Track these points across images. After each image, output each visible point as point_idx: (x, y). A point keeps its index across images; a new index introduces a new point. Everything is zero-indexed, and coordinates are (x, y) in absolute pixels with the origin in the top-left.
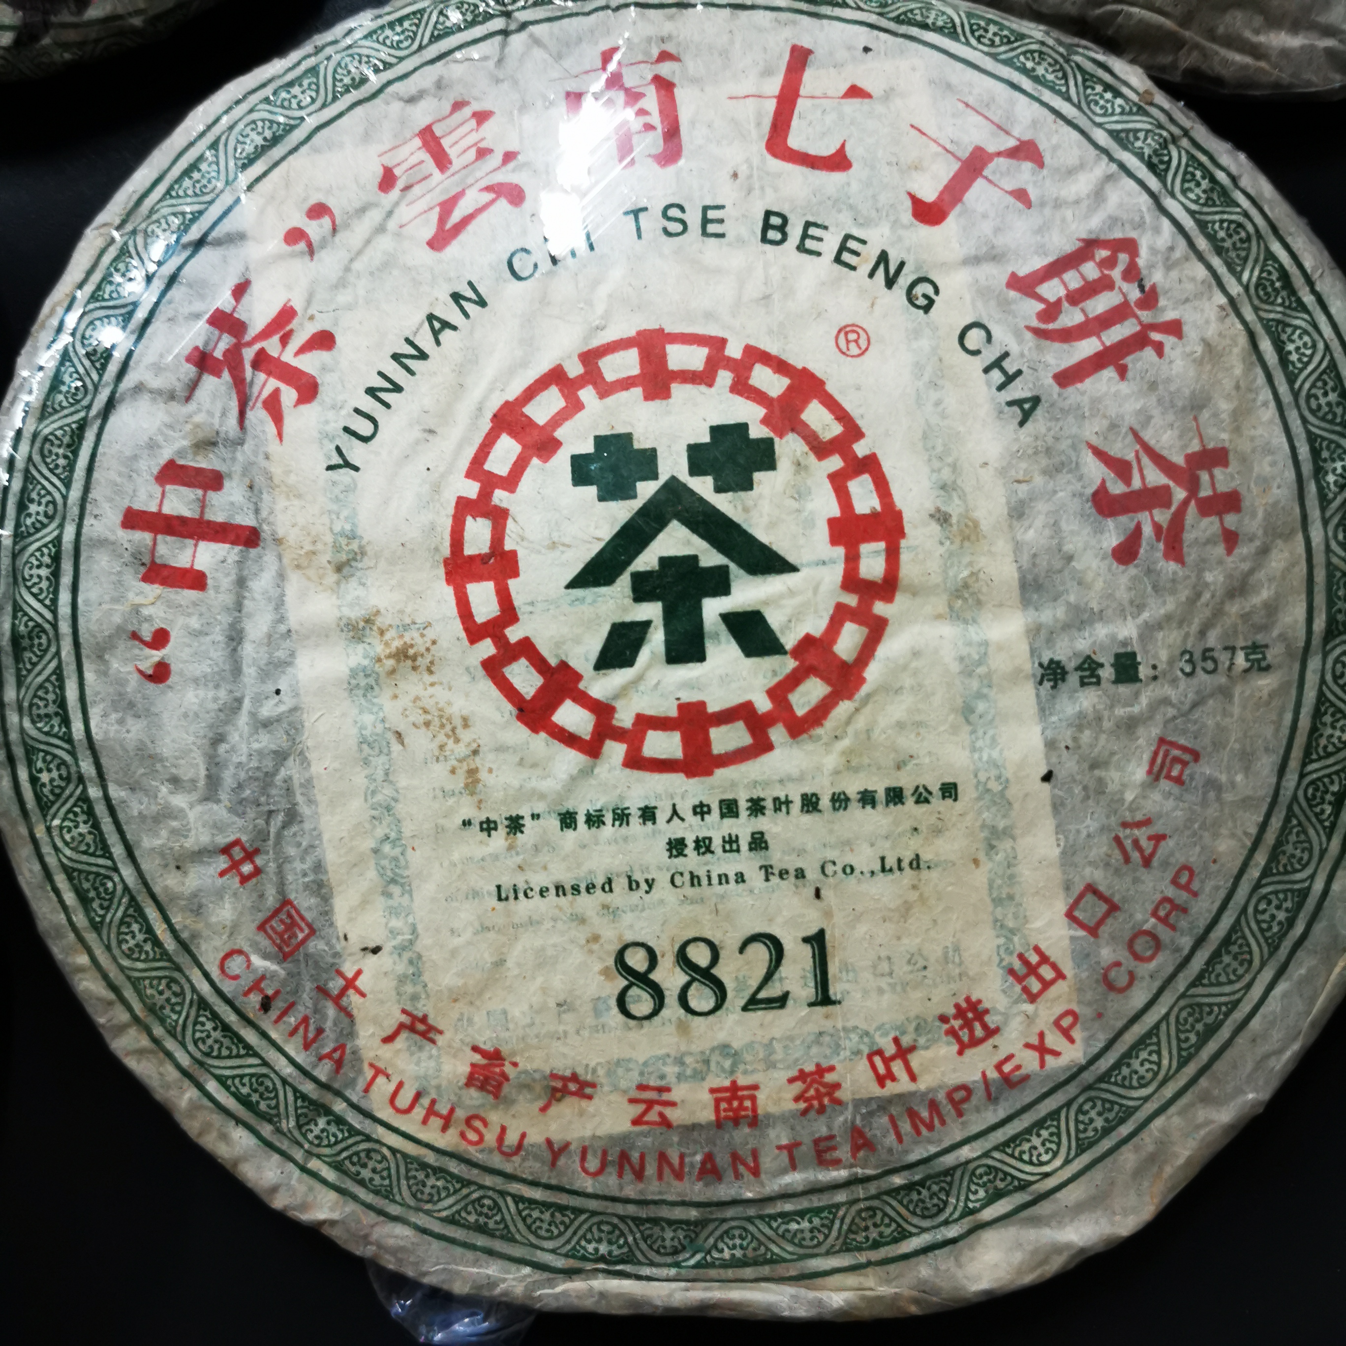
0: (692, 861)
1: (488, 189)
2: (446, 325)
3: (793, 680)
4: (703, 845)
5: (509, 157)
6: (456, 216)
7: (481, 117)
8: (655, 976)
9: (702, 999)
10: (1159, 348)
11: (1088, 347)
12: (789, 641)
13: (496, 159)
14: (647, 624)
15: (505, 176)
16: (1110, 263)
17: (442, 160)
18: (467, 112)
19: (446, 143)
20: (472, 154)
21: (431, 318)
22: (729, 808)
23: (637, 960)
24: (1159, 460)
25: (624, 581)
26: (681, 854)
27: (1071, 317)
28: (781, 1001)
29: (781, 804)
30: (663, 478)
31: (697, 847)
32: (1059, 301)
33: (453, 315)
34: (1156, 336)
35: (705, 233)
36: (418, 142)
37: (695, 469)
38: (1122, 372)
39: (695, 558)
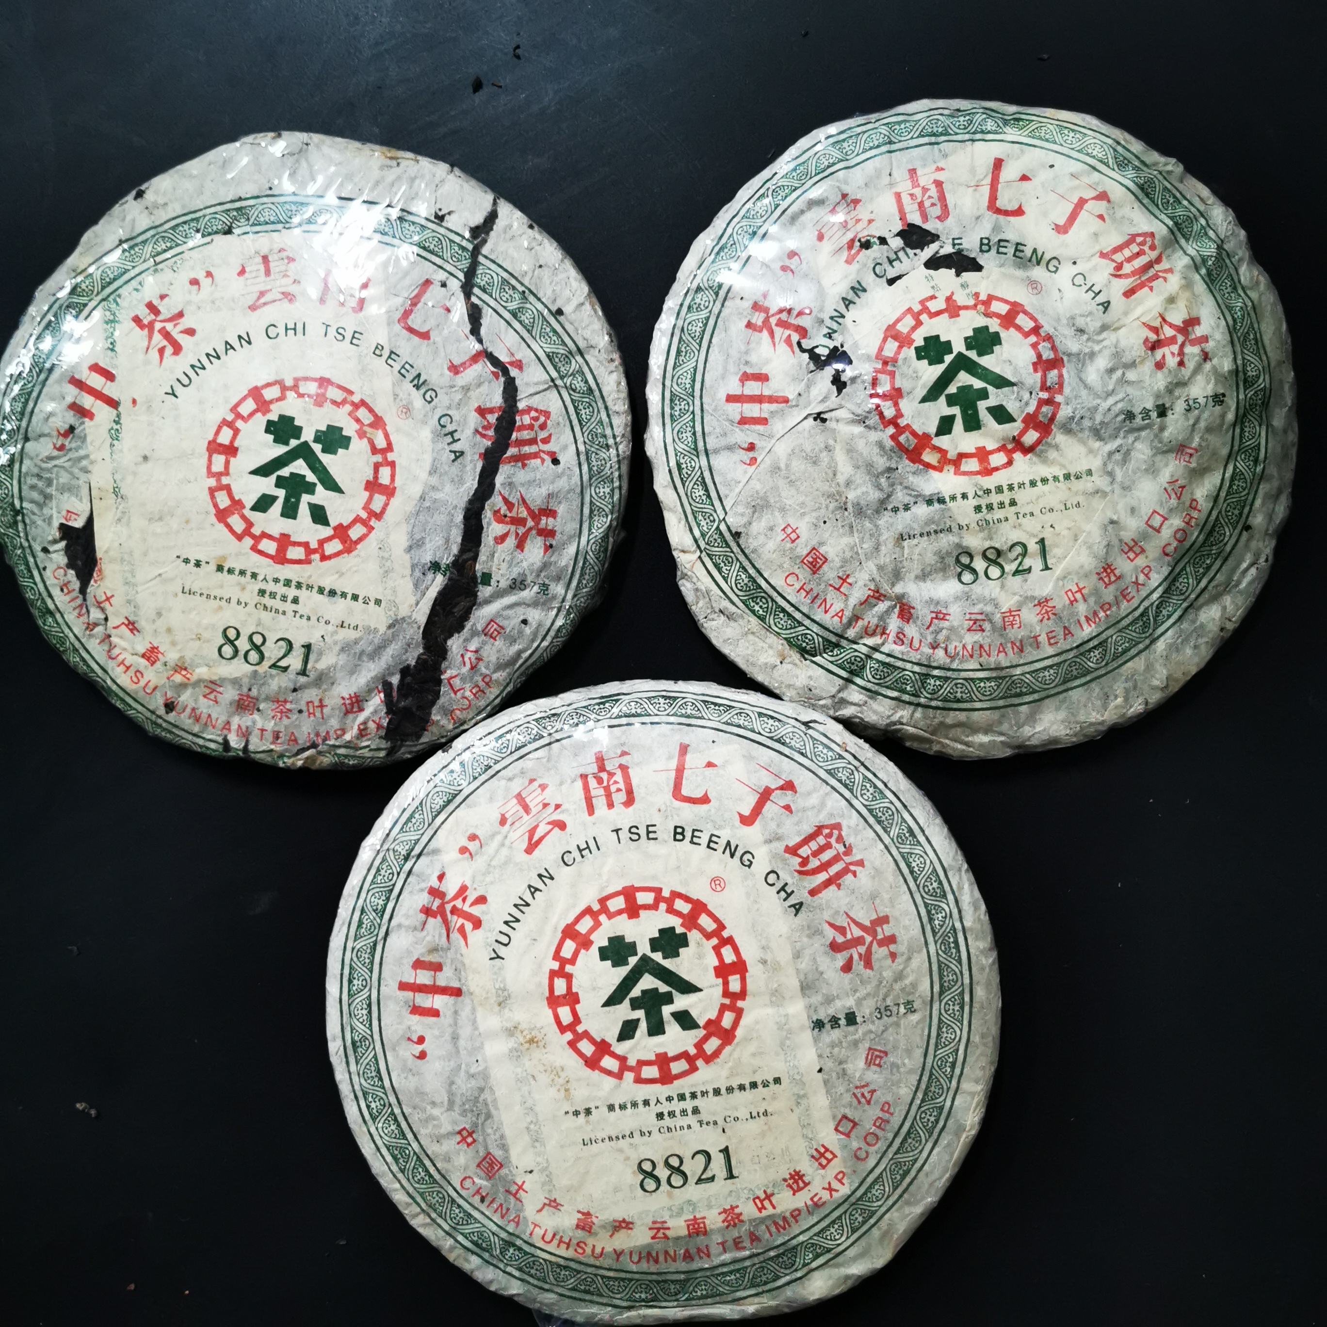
0: (667, 1121)
1: (549, 823)
2: (537, 889)
3: (705, 1039)
4: (672, 1114)
5: (558, 806)
6: (536, 838)
7: (543, 787)
8: (655, 1173)
9: (677, 1180)
10: (855, 874)
11: (823, 877)
12: (701, 1023)
13: (551, 808)
14: (638, 1020)
15: (556, 817)
16: (830, 835)
17: (527, 809)
18: (536, 784)
19: (528, 800)
20: (541, 806)
21: (530, 887)
22: (682, 1097)
23: (647, 1167)
24: (857, 924)
25: (627, 1002)
26: (662, 1119)
27: (814, 863)
28: (712, 1179)
29: (704, 1094)
30: (640, 954)
31: (669, 1115)
32: (808, 857)
33: (539, 884)
34: (852, 868)
35: (649, 839)
36: (515, 801)
37: (653, 950)
38: (839, 886)
39: (657, 989)
